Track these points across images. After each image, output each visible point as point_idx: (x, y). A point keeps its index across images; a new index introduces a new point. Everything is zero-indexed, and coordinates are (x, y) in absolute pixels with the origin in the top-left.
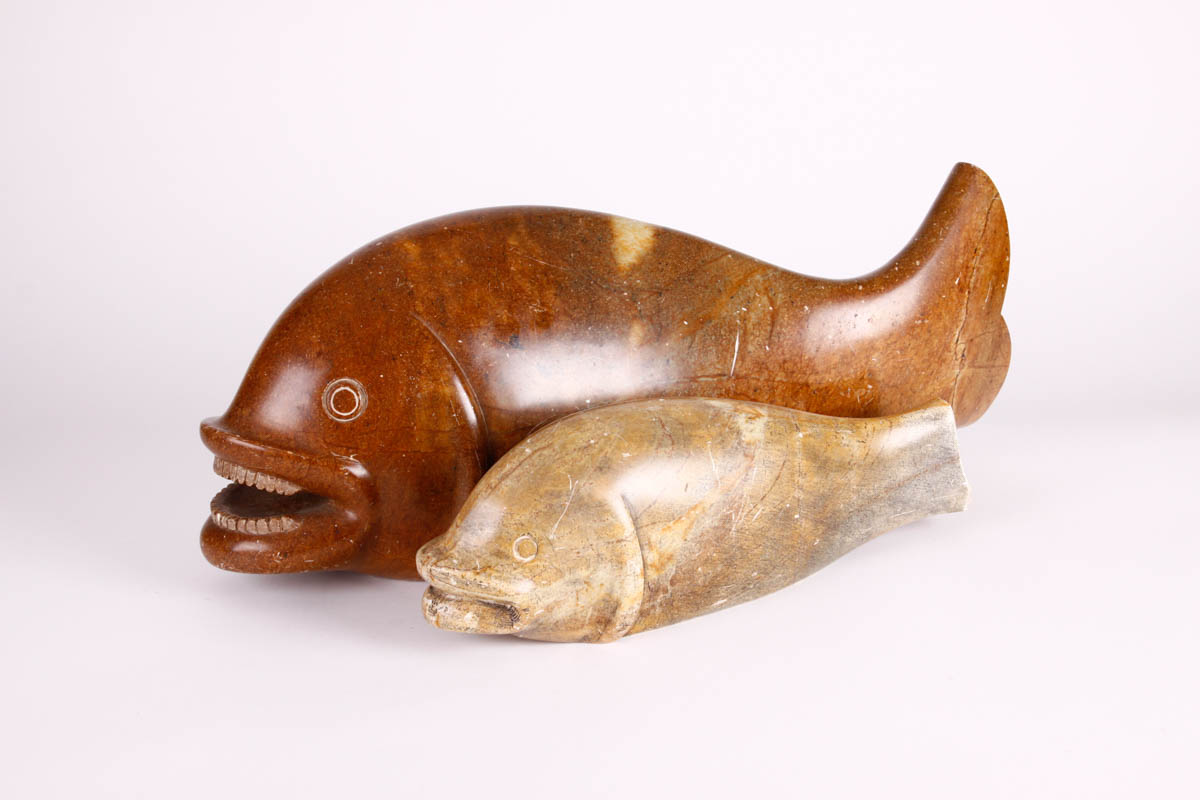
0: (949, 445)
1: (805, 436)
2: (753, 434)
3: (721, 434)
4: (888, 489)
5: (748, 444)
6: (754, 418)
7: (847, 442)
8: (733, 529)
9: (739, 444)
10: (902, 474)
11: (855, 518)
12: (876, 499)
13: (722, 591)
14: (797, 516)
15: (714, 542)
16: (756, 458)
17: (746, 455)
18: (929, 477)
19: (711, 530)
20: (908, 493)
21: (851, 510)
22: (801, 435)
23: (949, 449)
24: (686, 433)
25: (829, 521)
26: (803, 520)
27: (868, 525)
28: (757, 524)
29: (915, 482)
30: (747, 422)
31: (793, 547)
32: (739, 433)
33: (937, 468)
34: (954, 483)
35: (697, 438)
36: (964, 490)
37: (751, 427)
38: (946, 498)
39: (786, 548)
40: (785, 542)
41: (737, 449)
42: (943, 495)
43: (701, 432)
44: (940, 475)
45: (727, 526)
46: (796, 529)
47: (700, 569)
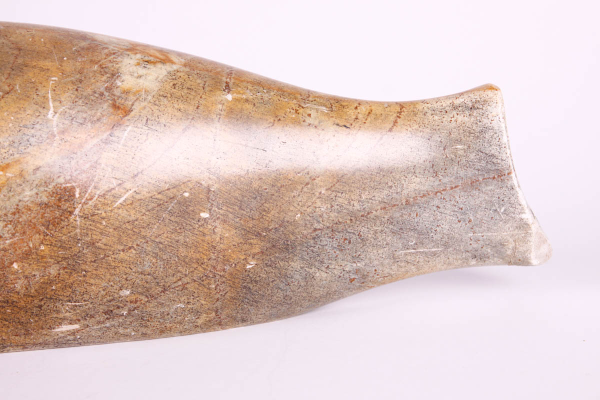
0: (494, 150)
1: (236, 100)
2: (141, 81)
3: (80, 72)
4: (386, 206)
5: (127, 92)
6: (154, 63)
7: (316, 123)
8: (77, 212)
9: (108, 89)
10: (412, 186)
11: (325, 241)
12: (365, 216)
13: (66, 309)
14: (205, 215)
15: (42, 228)
16: (132, 113)
17: (115, 107)
18: (461, 197)
19: (35, 208)
20: (425, 218)
21: (316, 226)
22: (229, 97)
23: (493, 156)
24: (20, 61)
25: (272, 235)
26: (217, 223)
27: (356, 258)
28: (123, 213)
29: (436, 202)
30: (138, 64)
31: (200, 262)
32: (115, 75)
33: (474, 184)
34: (505, 213)
35: (36, 70)
36: (524, 226)
37: (141, 71)
38: (496, 236)
39: (185, 262)
40: (183, 252)
41: (102, 94)
42: (489, 230)
43: (47, 64)
44: (479, 198)
45: (65, 206)
46: (204, 235)
47: (15, 266)
